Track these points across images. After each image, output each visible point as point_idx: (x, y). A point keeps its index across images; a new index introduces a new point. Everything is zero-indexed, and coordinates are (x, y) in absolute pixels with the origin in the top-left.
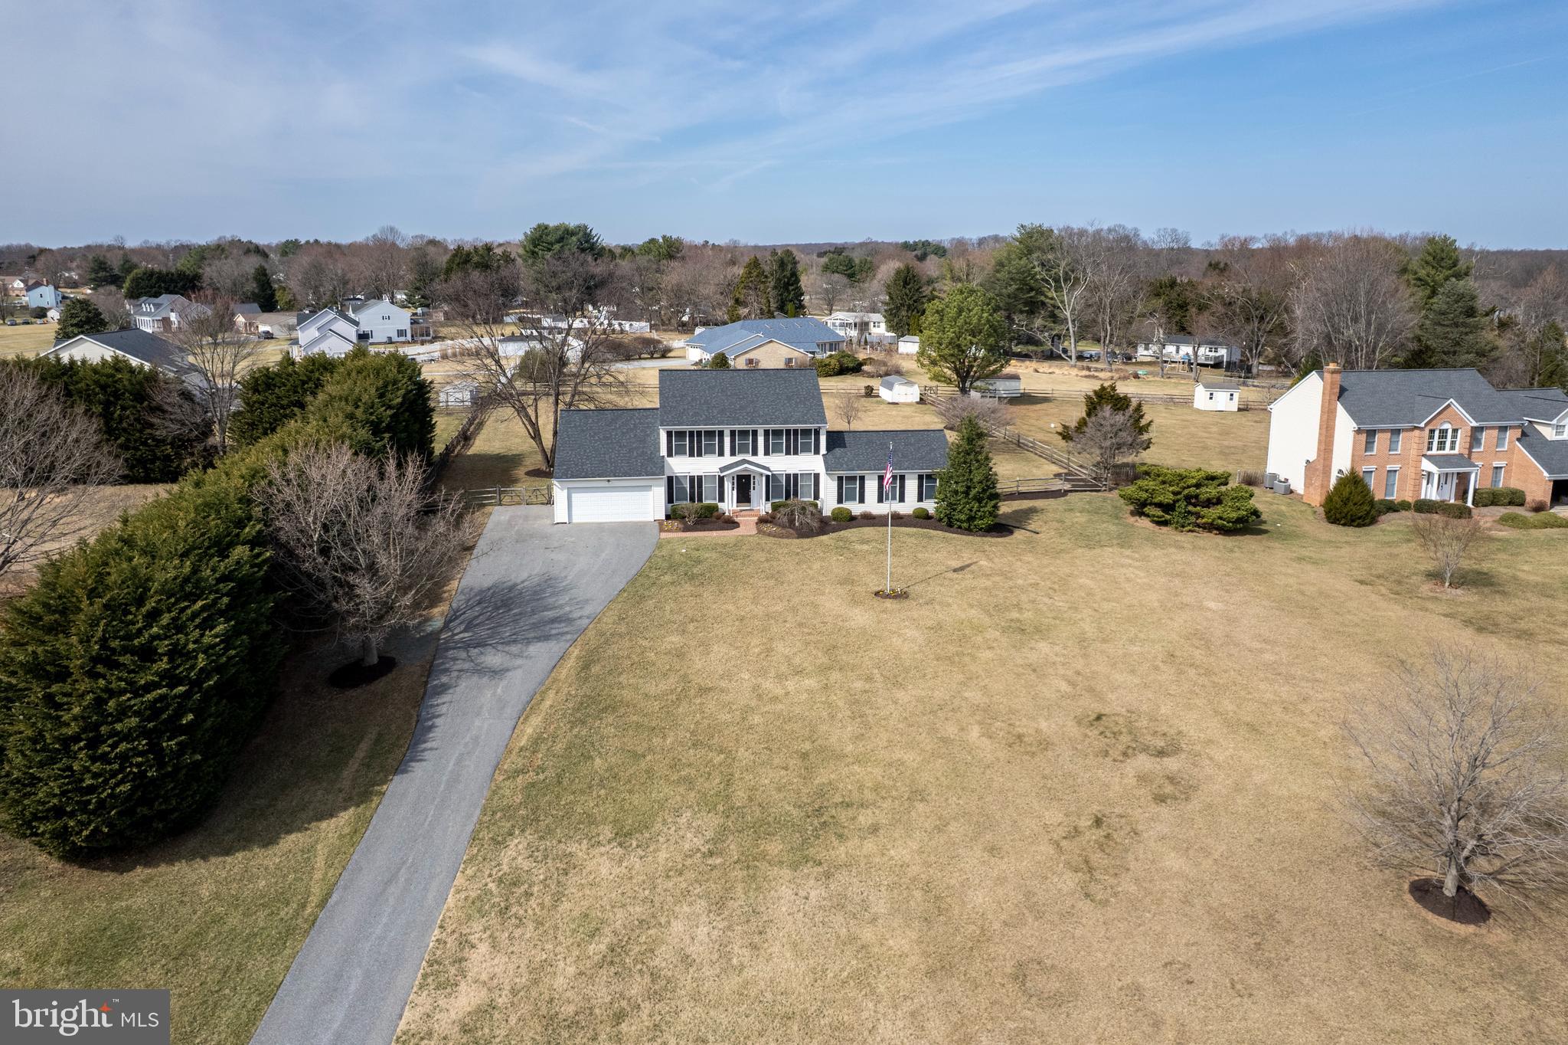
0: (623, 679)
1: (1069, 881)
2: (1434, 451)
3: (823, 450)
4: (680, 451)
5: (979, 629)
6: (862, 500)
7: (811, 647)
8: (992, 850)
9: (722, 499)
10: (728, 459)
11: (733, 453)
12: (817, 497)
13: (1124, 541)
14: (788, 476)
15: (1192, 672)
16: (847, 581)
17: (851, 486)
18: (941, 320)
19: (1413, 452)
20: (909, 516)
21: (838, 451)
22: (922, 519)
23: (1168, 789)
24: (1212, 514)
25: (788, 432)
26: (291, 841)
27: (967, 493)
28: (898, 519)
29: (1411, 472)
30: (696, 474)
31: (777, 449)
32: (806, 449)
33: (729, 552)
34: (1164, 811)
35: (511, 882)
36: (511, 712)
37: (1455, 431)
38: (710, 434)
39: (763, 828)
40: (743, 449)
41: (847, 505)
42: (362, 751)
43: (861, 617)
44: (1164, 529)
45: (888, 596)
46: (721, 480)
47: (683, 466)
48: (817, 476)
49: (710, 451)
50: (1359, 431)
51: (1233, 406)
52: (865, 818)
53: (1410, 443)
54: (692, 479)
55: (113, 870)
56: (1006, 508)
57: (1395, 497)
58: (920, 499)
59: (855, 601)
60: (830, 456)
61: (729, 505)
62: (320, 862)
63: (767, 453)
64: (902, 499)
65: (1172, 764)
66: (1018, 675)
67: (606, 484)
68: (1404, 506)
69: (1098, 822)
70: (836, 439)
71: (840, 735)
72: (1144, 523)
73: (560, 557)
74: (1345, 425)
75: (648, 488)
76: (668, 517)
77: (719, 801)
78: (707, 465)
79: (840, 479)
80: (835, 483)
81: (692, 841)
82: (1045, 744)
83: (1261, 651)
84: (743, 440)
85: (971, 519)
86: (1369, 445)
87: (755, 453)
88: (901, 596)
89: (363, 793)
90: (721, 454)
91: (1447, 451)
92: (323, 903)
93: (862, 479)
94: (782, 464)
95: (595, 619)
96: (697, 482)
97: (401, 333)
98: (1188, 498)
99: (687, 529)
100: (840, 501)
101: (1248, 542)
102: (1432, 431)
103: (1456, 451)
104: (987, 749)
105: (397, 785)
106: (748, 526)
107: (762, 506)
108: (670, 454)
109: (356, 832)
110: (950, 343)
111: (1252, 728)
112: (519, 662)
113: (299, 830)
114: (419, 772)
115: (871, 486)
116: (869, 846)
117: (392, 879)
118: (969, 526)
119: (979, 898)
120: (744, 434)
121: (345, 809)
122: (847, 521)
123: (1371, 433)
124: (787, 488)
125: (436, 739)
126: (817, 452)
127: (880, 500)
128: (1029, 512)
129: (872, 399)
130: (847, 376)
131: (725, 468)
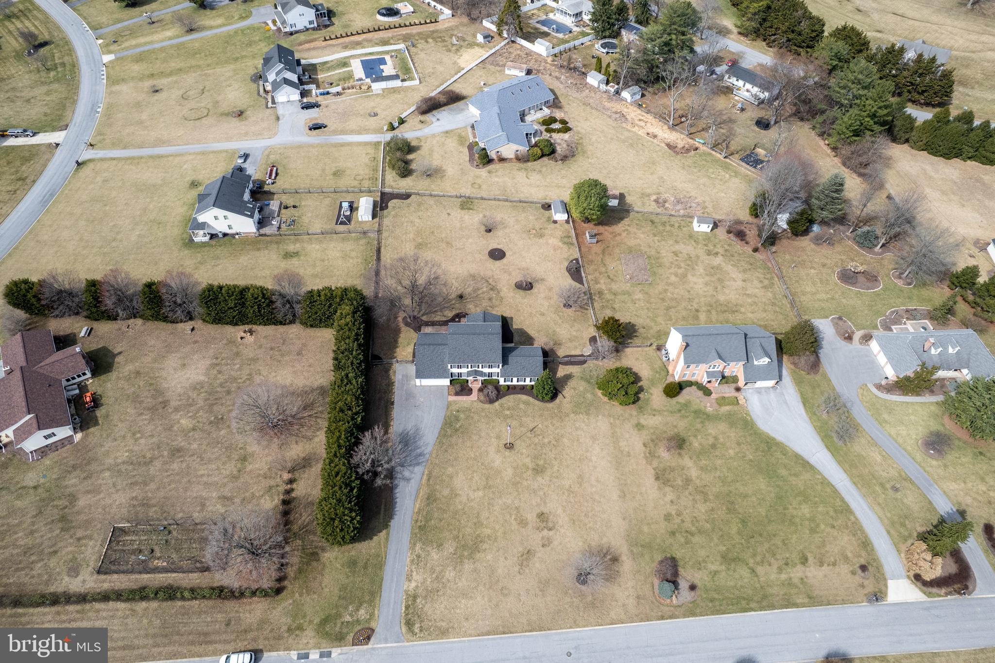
0: (437, 487)
1: (517, 568)
3: (500, 368)
5: (527, 469)
6: (512, 382)
7: (483, 476)
8: (506, 558)
10: (469, 369)
12: (498, 378)
13: (588, 410)
14: (489, 373)
16: (498, 437)
19: (703, 369)
20: (527, 386)
22: (529, 390)
23: (546, 542)
24: (620, 395)
25: (489, 365)
26: (375, 538)
28: (523, 389)
31: (486, 368)
32: (495, 367)
33: (468, 409)
34: (543, 550)
35: (419, 556)
36: (413, 497)
39: (464, 547)
40: (475, 367)
41: (507, 383)
43: (498, 459)
45: (508, 447)
47: (456, 371)
48: (498, 374)
49: (464, 367)
52: (484, 546)
54: (458, 373)
56: (562, 372)
58: (531, 382)
59: (498, 450)
62: (382, 545)
63: (482, 368)
64: (524, 382)
65: (551, 533)
68: (695, 383)
69: (528, 551)
71: (484, 517)
72: (599, 393)
73: (419, 413)
75: (445, 377)
76: (451, 385)
77: (456, 539)
78: (463, 371)
79: (505, 378)
80: (503, 379)
81: (451, 550)
82: (527, 525)
87: (478, 368)
88: (511, 447)
89: (386, 526)
92: (386, 558)
93: (512, 378)
94: (487, 371)
95: (430, 454)
96: (460, 374)
99: (457, 395)
100: (505, 382)
101: (629, 410)
104: (514, 526)
105: (393, 523)
106: (474, 397)
108: (451, 368)
109: (387, 539)
112: (413, 474)
113: (376, 535)
114: (396, 517)
115: (515, 376)
116: (483, 555)
117: (396, 554)
118: (542, 396)
119: (500, 571)
121: (384, 530)
122: (508, 391)
125: (398, 507)
126: (498, 368)
127: (517, 382)
128: (568, 377)
129: (547, 213)
130: (545, 159)
131: (469, 372)
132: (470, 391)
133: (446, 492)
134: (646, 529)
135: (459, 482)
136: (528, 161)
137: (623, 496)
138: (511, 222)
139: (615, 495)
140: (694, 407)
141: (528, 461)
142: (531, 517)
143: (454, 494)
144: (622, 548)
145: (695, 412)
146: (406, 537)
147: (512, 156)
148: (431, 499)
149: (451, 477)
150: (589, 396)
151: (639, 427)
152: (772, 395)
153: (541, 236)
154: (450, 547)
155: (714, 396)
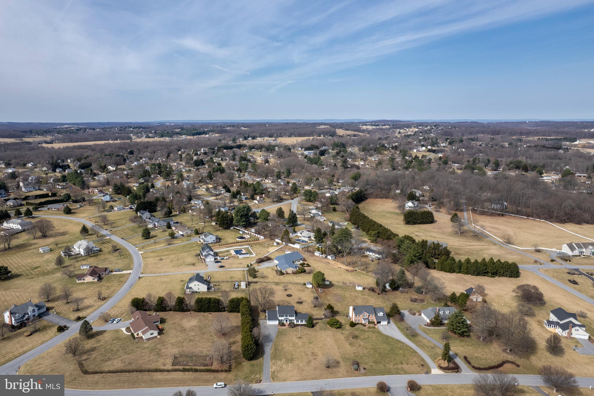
0: (278, 347)
1: (306, 365)
2: (364, 317)
5: (306, 343)
7: (293, 344)
8: (302, 362)
10: (285, 318)
12: (294, 322)
13: (325, 330)
16: (296, 335)
17: (298, 320)
22: (304, 325)
24: (335, 326)
25: (291, 315)
28: (302, 325)
29: (361, 320)
32: (293, 317)
33: (285, 330)
34: (314, 360)
35: (274, 363)
36: (270, 349)
38: (283, 314)
39: (288, 360)
40: (287, 316)
41: (297, 323)
42: (261, 352)
43: (297, 341)
45: (299, 338)
47: (280, 318)
48: (294, 319)
49: (283, 316)
51: (362, 289)
52: (295, 359)
53: (361, 316)
55: (250, 361)
56: (315, 322)
57: (359, 322)
58: (305, 322)
59: (296, 339)
60: (296, 316)
61: (285, 322)
63: (289, 316)
64: (303, 322)
65: (316, 357)
67: (273, 320)
68: (360, 324)
69: (310, 361)
71: (294, 353)
72: (328, 326)
73: (269, 330)
75: (277, 321)
76: (279, 324)
77: (286, 358)
78: (283, 318)
80: (296, 320)
82: (308, 355)
85: (310, 325)
88: (301, 338)
89: (262, 356)
92: (263, 364)
94: (290, 318)
95: (274, 339)
96: (282, 320)
97: (214, 241)
99: (281, 326)
101: (338, 330)
103: (367, 317)
104: (304, 355)
105: (264, 356)
106: (287, 326)
107: (288, 322)
109: (263, 359)
111: (323, 354)
112: (270, 344)
113: (259, 358)
114: (265, 354)
115: (300, 321)
116: (295, 362)
117: (267, 362)
118: (309, 327)
119: (301, 365)
120: (287, 314)
122: (298, 325)
123: (357, 315)
124: (290, 320)
125: (266, 352)
128: (317, 323)
129: (305, 286)
130: (303, 274)
131: (285, 319)
132: (285, 325)
133: (281, 348)
134: (347, 355)
135: (285, 345)
136: (297, 274)
137: (339, 348)
138: (293, 288)
139: (336, 348)
140: (360, 329)
141: (307, 341)
142: (309, 353)
143: (283, 348)
144: (340, 360)
145: (361, 330)
146: (269, 359)
147: (291, 272)
148: (276, 349)
149: (282, 344)
150: (325, 327)
151: (342, 333)
152: (387, 326)
153: (304, 291)
154: (284, 360)
155: (367, 326)
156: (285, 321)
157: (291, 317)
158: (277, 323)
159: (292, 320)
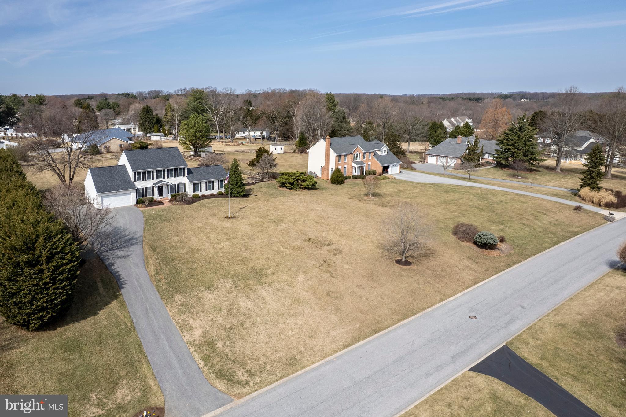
0: (170, 251)
1: (327, 275)
2: (355, 161)
3: (186, 175)
4: (139, 179)
5: (263, 223)
6: (201, 191)
7: (220, 234)
8: (305, 272)
9: (153, 195)
10: (155, 181)
11: (157, 179)
12: (185, 191)
14: (175, 185)
15: (325, 226)
16: (214, 215)
17: (196, 186)
18: (188, 127)
19: (350, 161)
20: (216, 194)
21: (191, 175)
22: (220, 195)
23: (336, 252)
25: (175, 169)
27: (236, 185)
28: (212, 196)
29: (350, 167)
30: (144, 187)
31: (171, 176)
32: (181, 175)
34: (338, 257)
35: (185, 305)
36: (141, 266)
37: (359, 154)
38: (149, 172)
39: (244, 279)
40: (160, 177)
41: (196, 193)
42: (100, 285)
43: (227, 224)
44: (292, 190)
45: (230, 218)
46: (153, 188)
47: (140, 184)
48: (185, 184)
49: (149, 178)
50: (337, 156)
51: (282, 152)
52: (269, 272)
53: (349, 158)
54: (143, 189)
55: (50, 330)
56: (247, 188)
57: (347, 175)
58: (219, 189)
59: (221, 220)
60: (189, 177)
61: (157, 197)
62: (119, 314)
63: (168, 177)
64: (213, 189)
65: (333, 247)
66: (282, 233)
67: (116, 193)
68: (349, 177)
69: (325, 262)
70: (190, 171)
71: (247, 254)
72: (285, 189)
74: (333, 155)
75: (130, 193)
76: (137, 203)
78: (148, 184)
79: (194, 184)
80: (192, 186)
81: (228, 286)
82: (301, 248)
83: (338, 218)
84: (160, 173)
85: (238, 193)
86: (339, 159)
87: (164, 178)
88: (233, 217)
90: (153, 179)
91: (358, 160)
92: (132, 322)
93: (201, 183)
94: (173, 181)
95: (144, 236)
96: (145, 190)
98: (297, 180)
99: (147, 206)
100: (194, 192)
102: (354, 155)
103: (360, 160)
104: (288, 251)
105: (122, 291)
106: (167, 203)
108: (135, 181)
110: (193, 135)
111: (346, 236)
112: (130, 253)
113: (103, 309)
114: (126, 287)
115: (204, 185)
116: (275, 277)
117: (147, 312)
120: (160, 171)
121: (113, 300)
122: (196, 198)
123: (340, 156)
124: (175, 189)
125: (125, 278)
126: (184, 176)
127: (206, 190)
128: (254, 189)
131: (155, 184)
133: (185, 251)
135: (194, 242)
147: (118, 149)
156: (156, 191)
157: (177, 176)
158: (130, 199)
159: (177, 186)
